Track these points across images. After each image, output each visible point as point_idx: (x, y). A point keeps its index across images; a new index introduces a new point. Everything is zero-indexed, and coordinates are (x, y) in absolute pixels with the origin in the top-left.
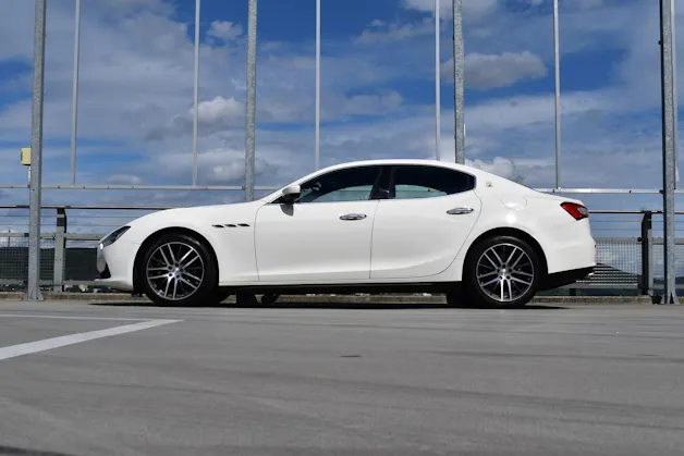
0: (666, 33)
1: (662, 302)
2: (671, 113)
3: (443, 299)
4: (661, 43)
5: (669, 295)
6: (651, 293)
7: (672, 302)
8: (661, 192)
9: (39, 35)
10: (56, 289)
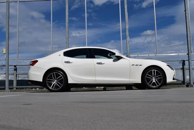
0: (186, 8)
1: (189, 86)
2: (189, 31)
3: (125, 88)
4: (185, 11)
5: (191, 84)
6: (186, 84)
7: (192, 86)
8: (187, 54)
9: (8, 17)
10: (14, 89)
